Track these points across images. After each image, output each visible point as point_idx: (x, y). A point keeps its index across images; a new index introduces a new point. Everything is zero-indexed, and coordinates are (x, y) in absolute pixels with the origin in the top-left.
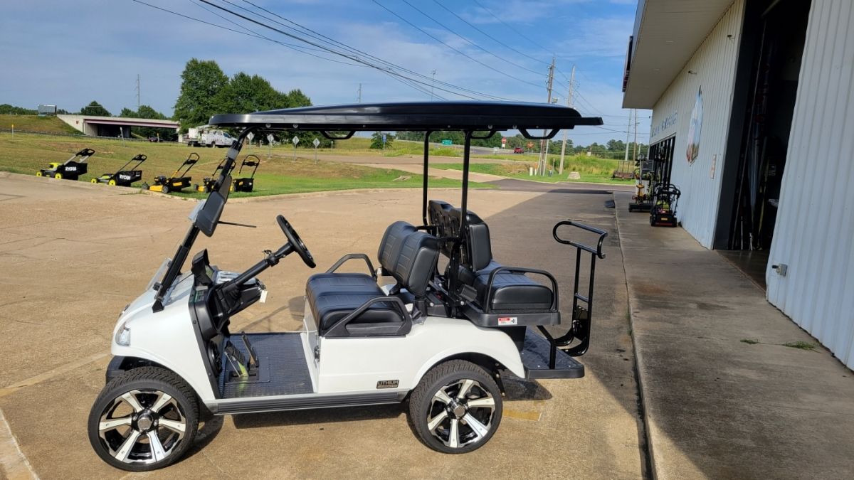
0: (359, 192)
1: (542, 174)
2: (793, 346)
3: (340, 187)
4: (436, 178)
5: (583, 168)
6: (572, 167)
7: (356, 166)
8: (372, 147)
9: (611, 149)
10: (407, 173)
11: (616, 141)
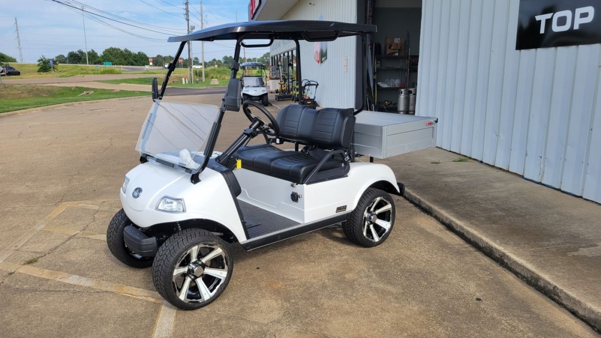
0: (66, 106)
1: (191, 82)
2: (458, 161)
3: (48, 104)
4: (115, 91)
5: (218, 76)
6: (211, 75)
7: (41, 86)
8: (39, 71)
9: (225, 62)
10: (89, 88)
11: (228, 57)
